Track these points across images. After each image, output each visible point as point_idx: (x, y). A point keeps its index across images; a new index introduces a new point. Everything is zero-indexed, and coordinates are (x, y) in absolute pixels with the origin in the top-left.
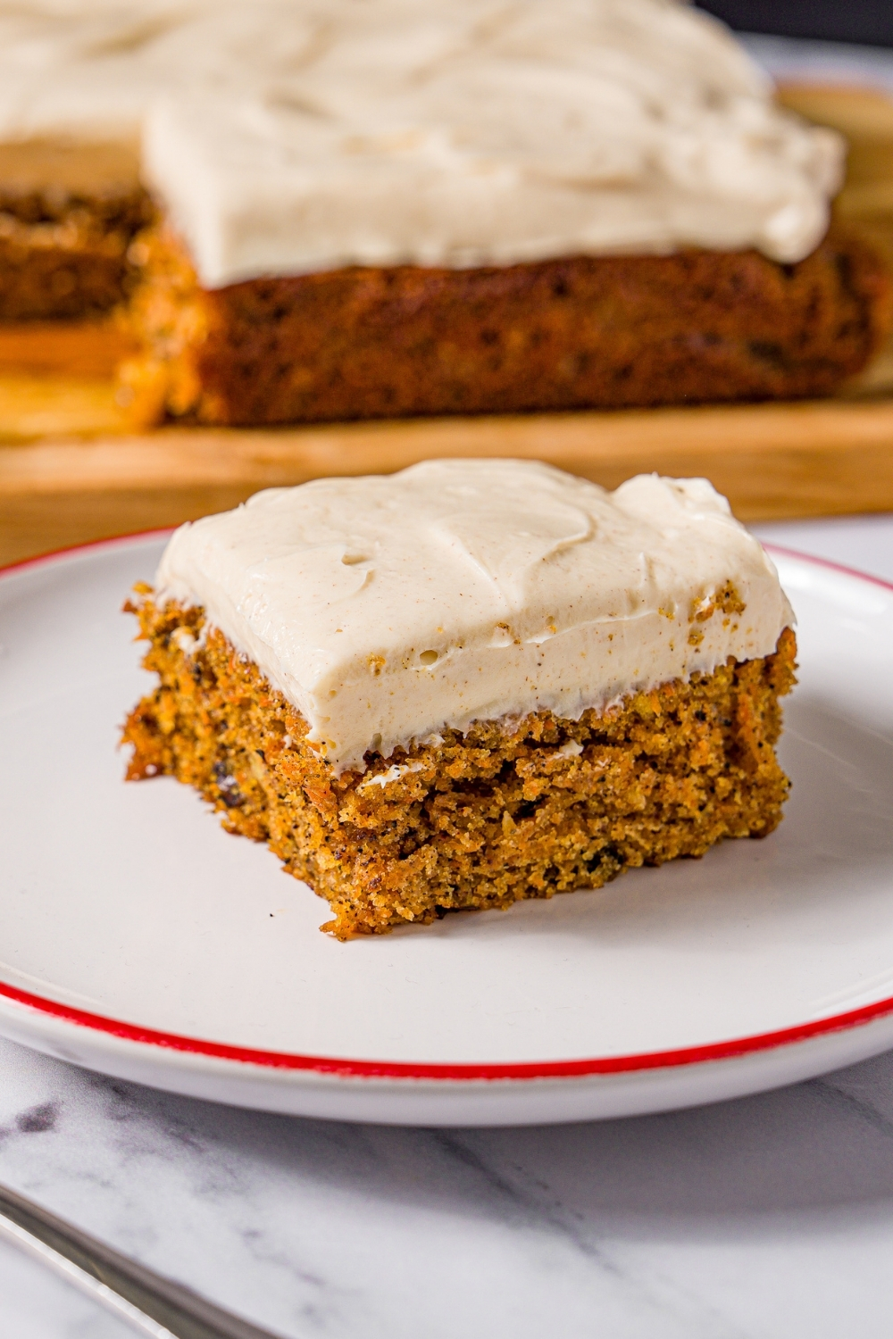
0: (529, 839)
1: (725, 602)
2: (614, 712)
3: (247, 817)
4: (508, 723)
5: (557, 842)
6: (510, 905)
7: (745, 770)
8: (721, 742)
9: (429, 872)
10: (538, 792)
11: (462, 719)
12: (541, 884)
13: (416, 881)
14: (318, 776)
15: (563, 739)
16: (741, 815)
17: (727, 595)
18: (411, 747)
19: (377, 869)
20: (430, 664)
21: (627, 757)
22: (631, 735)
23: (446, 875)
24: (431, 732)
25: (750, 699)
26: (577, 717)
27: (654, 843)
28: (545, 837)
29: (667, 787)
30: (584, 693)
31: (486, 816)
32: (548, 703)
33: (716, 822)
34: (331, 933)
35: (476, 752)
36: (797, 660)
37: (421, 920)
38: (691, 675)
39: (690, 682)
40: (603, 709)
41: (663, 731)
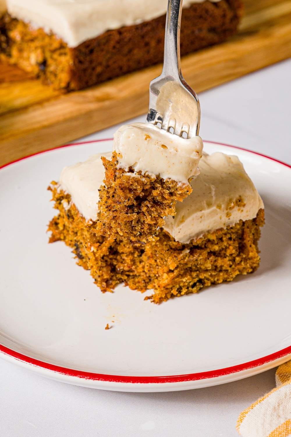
0: (172, 279)
1: (239, 203)
2: (200, 240)
5: (181, 280)
6: (166, 300)
7: (245, 254)
8: (237, 245)
12: (176, 293)
15: (183, 249)
16: (244, 268)
17: (240, 201)
22: (206, 246)
25: (248, 230)
26: (188, 242)
27: (214, 278)
28: (177, 279)
29: (218, 261)
30: (191, 234)
33: (235, 271)
36: (264, 218)
38: (227, 227)
39: (227, 229)
40: (197, 239)
41: (217, 244)
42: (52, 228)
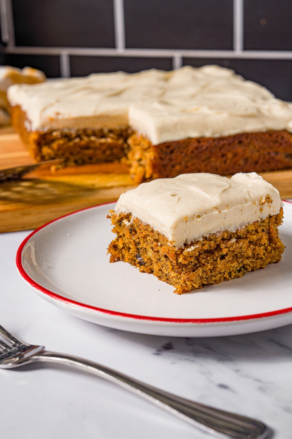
0: (224, 265)
1: (268, 200)
2: (243, 230)
3: (146, 267)
4: (218, 234)
5: (231, 265)
6: (220, 283)
7: (274, 244)
8: (268, 237)
9: (200, 275)
10: (226, 252)
11: (207, 234)
12: (227, 276)
13: (197, 277)
14: (172, 250)
15: (230, 238)
16: (273, 256)
17: (268, 198)
18: (195, 241)
19: (188, 275)
20: (199, 218)
21: (247, 241)
22: (247, 236)
23: (204, 276)
24: (199, 237)
25: (273, 226)
26: (234, 232)
27: (253, 265)
28: (228, 264)
29: (257, 249)
30: (236, 225)
31: (213, 259)
32: (227, 228)
33: (268, 258)
34: (177, 293)
35: (210, 242)
36: (283, 216)
37: (199, 288)
38: (261, 219)
39: (261, 221)
40: (240, 229)
41: (254, 235)
42: (111, 249)
